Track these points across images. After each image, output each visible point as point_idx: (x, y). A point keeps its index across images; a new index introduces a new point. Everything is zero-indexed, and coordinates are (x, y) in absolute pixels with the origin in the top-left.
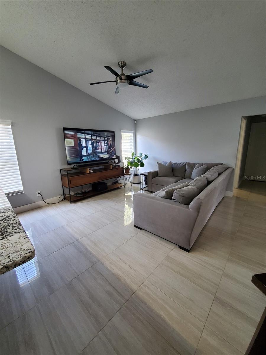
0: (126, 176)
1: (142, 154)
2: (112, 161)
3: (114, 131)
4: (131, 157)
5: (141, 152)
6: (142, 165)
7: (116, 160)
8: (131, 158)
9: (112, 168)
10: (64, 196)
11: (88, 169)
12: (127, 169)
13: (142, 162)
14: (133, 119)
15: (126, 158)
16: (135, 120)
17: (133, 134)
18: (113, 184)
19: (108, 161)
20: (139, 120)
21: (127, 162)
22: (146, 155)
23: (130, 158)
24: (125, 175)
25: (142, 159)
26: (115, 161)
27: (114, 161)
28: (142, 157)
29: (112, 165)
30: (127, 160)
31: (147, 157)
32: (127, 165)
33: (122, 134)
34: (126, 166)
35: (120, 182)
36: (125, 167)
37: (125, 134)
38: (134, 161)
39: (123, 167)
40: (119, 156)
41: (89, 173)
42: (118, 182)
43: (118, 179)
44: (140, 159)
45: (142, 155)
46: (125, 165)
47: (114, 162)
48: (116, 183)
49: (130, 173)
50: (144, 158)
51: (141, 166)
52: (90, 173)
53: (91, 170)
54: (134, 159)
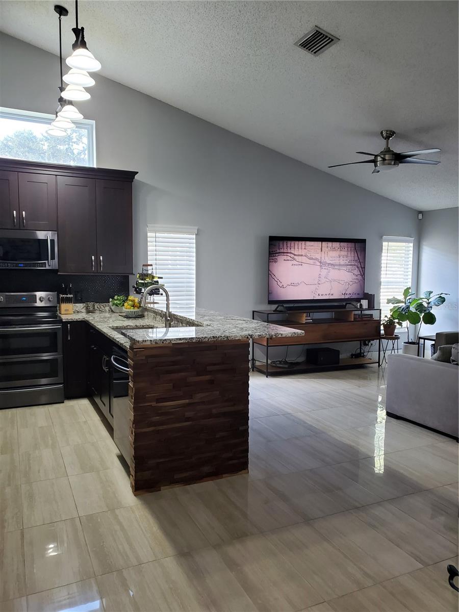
0: (384, 341)
1: (430, 293)
2: (354, 303)
3: (365, 240)
4: (401, 297)
5: (430, 286)
6: (430, 319)
7: (365, 303)
8: (402, 302)
9: (353, 320)
10: (253, 362)
11: (305, 315)
12: (390, 326)
13: (429, 312)
14: (416, 210)
15: (389, 301)
16: (420, 212)
17: (412, 245)
18: (352, 357)
19: (346, 304)
20: (429, 211)
21: (391, 310)
22: (440, 297)
23: (399, 302)
24: (384, 338)
25: (430, 305)
26: (361, 305)
27: (359, 304)
28: (430, 301)
29: (353, 312)
30: (391, 306)
31: (442, 300)
32: (389, 316)
33: (385, 244)
34: (386, 319)
35: (369, 355)
36: (384, 319)
37: (390, 244)
38: (408, 307)
39: (380, 320)
40: (372, 293)
41: (304, 322)
42: (365, 354)
43: (366, 348)
44: (425, 305)
45: (431, 295)
46: (386, 316)
47: (359, 307)
48: (360, 355)
49: (396, 336)
50: (434, 303)
51: (426, 323)
52: (306, 323)
53: (309, 318)
54: (409, 304)
